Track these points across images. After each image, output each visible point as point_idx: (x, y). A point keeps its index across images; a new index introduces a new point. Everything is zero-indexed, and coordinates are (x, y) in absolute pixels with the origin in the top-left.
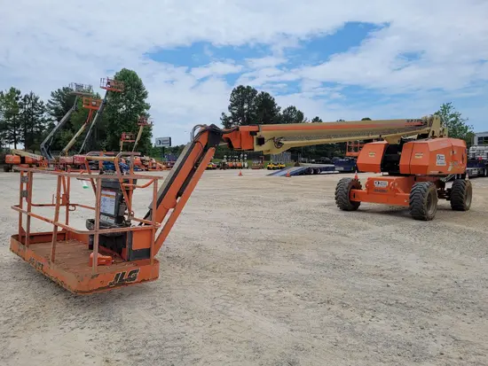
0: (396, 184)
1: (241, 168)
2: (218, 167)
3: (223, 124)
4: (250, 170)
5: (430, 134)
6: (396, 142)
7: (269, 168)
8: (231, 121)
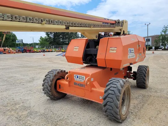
0: (92, 79)
1: (52, 52)
2: (42, 51)
3: (46, 34)
4: (55, 53)
5: (122, 33)
6: (94, 37)
7: (62, 52)
8: (49, 33)
